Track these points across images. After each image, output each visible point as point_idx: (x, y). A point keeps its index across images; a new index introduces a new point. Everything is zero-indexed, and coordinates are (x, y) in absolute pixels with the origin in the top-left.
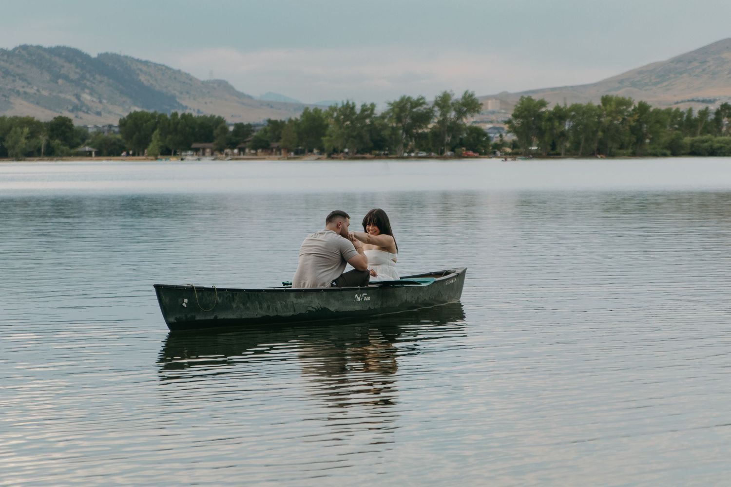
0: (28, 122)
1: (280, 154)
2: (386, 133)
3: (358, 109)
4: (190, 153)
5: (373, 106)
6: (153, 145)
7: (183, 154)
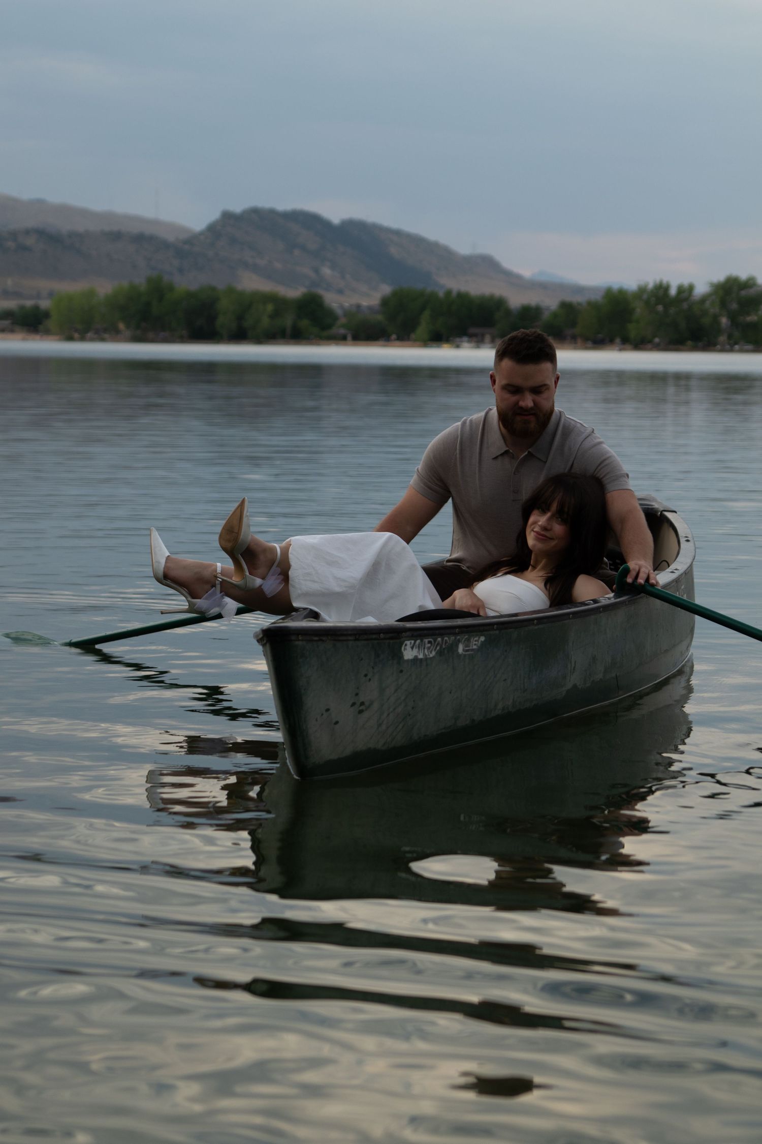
0: (272, 298)
1: (576, 343)
2: (706, 321)
3: (673, 292)
4: (465, 339)
5: (691, 288)
6: (422, 329)
7: (458, 339)
